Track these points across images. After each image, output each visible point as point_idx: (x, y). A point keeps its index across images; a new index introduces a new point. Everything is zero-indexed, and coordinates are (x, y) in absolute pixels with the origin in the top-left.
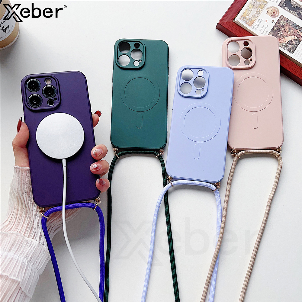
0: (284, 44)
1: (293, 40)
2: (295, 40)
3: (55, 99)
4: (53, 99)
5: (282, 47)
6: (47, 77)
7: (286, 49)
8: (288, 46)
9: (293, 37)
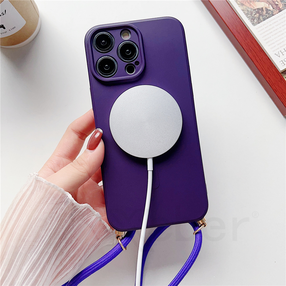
0: (249, 10)
1: (264, 9)
2: (267, 10)
3: (137, 63)
4: (133, 63)
5: (244, 11)
6: (125, 28)
7: (249, 16)
8: (254, 14)
9: (267, 5)
